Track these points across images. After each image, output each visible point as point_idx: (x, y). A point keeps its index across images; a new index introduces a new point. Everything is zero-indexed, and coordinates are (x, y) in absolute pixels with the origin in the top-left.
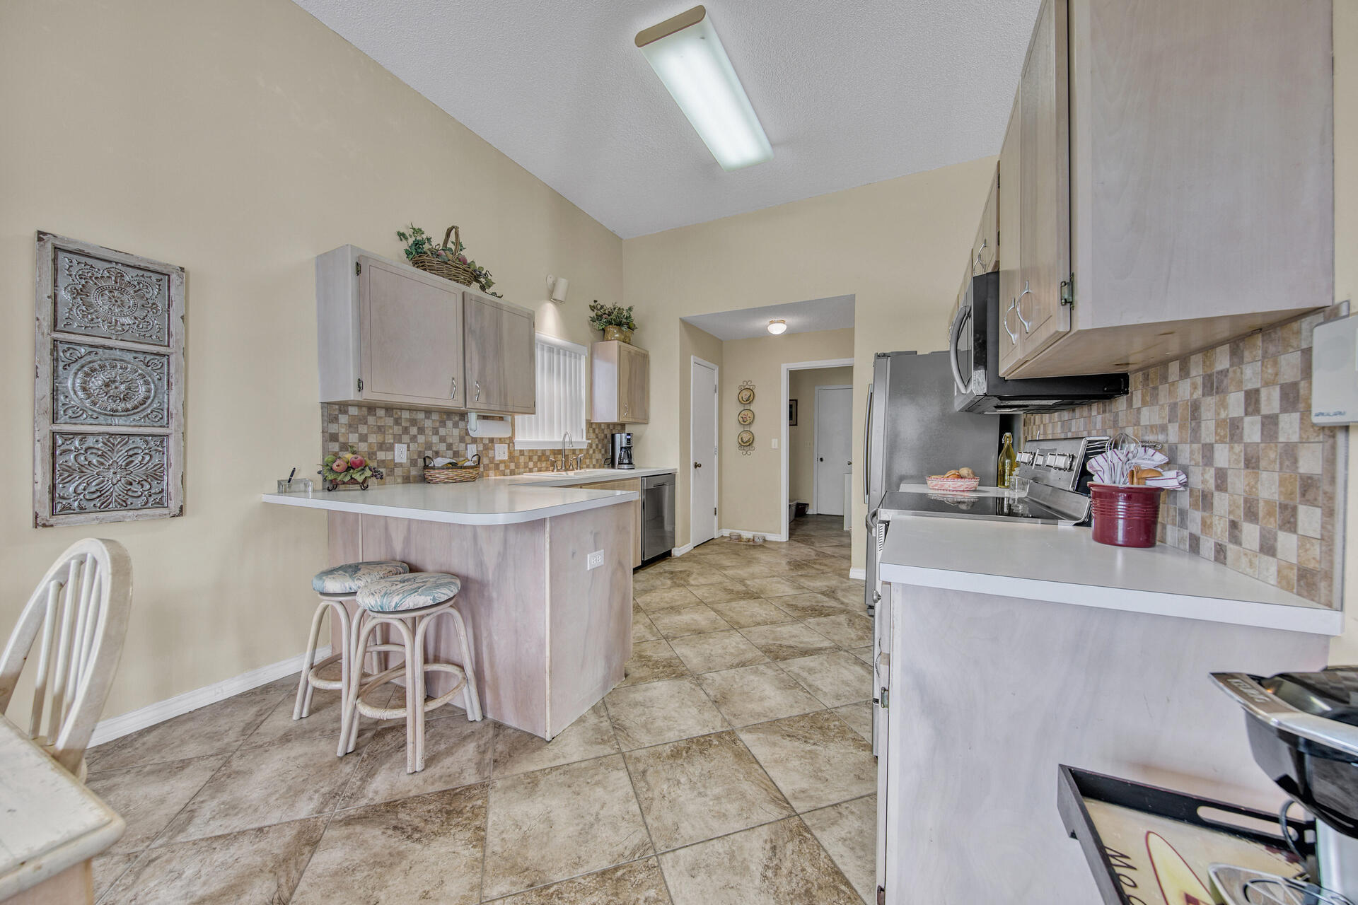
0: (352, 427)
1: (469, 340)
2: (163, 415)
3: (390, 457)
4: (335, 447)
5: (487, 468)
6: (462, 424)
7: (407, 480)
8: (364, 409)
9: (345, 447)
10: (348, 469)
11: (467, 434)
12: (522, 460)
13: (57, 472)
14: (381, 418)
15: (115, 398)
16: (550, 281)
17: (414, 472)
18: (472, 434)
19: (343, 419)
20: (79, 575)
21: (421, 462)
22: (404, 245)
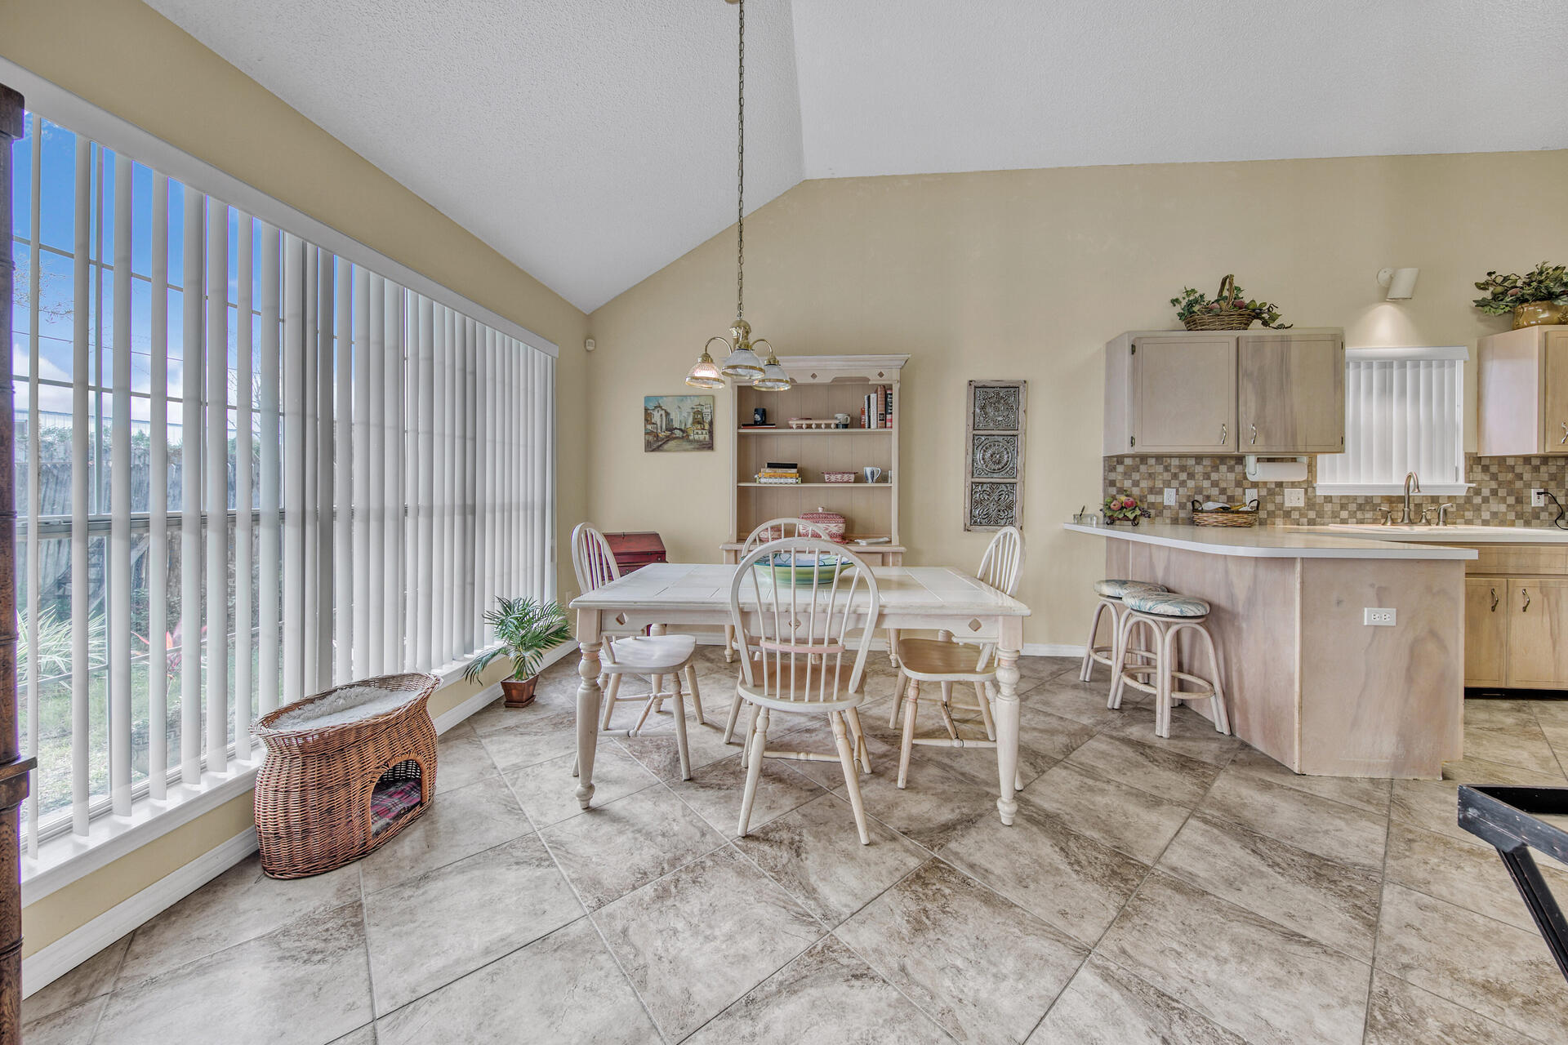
0: (1127, 475)
1: (1244, 382)
2: (1013, 471)
3: (1160, 500)
4: (1113, 491)
5: (1271, 514)
6: (1238, 468)
7: (1175, 521)
8: (1137, 459)
9: (1121, 491)
10: (1122, 508)
11: (1245, 478)
12: (1328, 507)
13: (975, 503)
14: (1151, 466)
15: (994, 463)
16: (1384, 276)
17: (1182, 514)
18: (1251, 478)
19: (1120, 469)
20: (1004, 544)
21: (1189, 505)
22: (1178, 309)
